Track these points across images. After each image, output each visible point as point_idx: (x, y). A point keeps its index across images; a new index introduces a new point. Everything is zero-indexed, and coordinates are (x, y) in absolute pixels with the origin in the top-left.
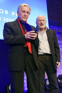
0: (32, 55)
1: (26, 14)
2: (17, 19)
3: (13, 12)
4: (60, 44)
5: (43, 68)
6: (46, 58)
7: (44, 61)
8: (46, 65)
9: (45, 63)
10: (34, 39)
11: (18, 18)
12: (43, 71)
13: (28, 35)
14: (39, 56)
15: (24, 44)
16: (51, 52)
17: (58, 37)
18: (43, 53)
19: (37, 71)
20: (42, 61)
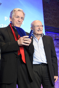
1: (20, 20)
2: (9, 25)
3: (5, 17)
4: (58, 52)
5: (39, 80)
7: (40, 72)
8: (42, 76)
9: (41, 74)
11: (11, 24)
12: (39, 83)
17: (56, 44)
18: (39, 62)
20: (37, 72)
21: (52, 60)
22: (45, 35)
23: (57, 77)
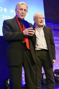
0: (29, 51)
1: (24, 12)
2: (15, 17)
3: (11, 10)
5: (40, 63)
6: (43, 53)
7: (41, 56)
8: (43, 60)
9: (42, 58)
10: (32, 35)
12: (40, 65)
13: (26, 32)
14: (36, 52)
15: (22, 40)
16: (48, 48)
18: (40, 49)
19: (35, 66)
20: (39, 57)
21: (51, 47)
22: (45, 26)
23: (55, 60)
